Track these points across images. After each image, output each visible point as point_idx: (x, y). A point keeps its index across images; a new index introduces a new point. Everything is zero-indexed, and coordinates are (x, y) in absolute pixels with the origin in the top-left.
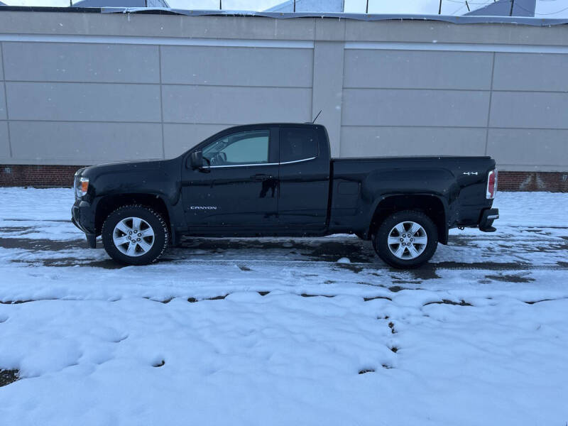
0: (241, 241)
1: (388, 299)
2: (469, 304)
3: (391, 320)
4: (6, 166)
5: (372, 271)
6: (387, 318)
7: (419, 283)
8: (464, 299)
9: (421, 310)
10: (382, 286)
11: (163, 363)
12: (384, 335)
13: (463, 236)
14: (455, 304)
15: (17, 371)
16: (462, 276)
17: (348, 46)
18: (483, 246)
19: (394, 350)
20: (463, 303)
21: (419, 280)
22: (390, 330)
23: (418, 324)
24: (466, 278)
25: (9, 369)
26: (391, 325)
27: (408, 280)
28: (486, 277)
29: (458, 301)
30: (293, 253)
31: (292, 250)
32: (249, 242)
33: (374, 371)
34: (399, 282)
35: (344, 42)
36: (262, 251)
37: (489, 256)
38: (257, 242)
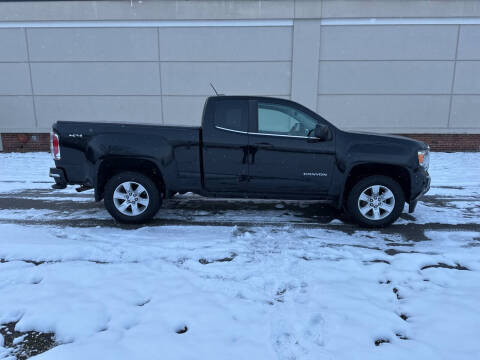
0: (237, 202)
1: (385, 262)
2: (464, 268)
3: (395, 284)
4: (32, 134)
5: (365, 233)
6: (388, 282)
7: (411, 245)
8: (460, 263)
9: (419, 273)
10: (378, 249)
11: (186, 329)
12: (391, 301)
13: (440, 196)
14: (451, 267)
15: (53, 334)
16: (450, 237)
17: (324, 23)
18: (461, 206)
19: (404, 317)
20: (459, 267)
21: (411, 242)
22: (395, 295)
23: (422, 290)
24: (455, 240)
25: (45, 332)
26: (395, 290)
27: (401, 242)
28: (475, 239)
29: (454, 265)
30: (287, 214)
31: (284, 212)
32: (244, 203)
33: (388, 342)
34: (393, 245)
35: (321, 19)
36: (258, 213)
37: (470, 216)
38: (251, 204)
